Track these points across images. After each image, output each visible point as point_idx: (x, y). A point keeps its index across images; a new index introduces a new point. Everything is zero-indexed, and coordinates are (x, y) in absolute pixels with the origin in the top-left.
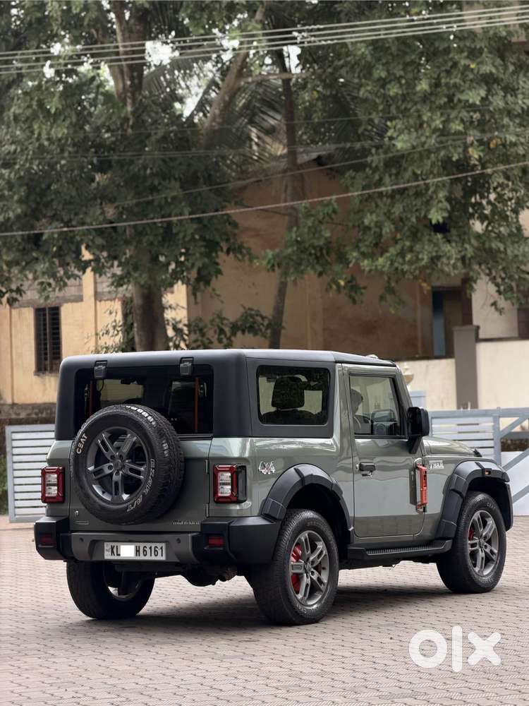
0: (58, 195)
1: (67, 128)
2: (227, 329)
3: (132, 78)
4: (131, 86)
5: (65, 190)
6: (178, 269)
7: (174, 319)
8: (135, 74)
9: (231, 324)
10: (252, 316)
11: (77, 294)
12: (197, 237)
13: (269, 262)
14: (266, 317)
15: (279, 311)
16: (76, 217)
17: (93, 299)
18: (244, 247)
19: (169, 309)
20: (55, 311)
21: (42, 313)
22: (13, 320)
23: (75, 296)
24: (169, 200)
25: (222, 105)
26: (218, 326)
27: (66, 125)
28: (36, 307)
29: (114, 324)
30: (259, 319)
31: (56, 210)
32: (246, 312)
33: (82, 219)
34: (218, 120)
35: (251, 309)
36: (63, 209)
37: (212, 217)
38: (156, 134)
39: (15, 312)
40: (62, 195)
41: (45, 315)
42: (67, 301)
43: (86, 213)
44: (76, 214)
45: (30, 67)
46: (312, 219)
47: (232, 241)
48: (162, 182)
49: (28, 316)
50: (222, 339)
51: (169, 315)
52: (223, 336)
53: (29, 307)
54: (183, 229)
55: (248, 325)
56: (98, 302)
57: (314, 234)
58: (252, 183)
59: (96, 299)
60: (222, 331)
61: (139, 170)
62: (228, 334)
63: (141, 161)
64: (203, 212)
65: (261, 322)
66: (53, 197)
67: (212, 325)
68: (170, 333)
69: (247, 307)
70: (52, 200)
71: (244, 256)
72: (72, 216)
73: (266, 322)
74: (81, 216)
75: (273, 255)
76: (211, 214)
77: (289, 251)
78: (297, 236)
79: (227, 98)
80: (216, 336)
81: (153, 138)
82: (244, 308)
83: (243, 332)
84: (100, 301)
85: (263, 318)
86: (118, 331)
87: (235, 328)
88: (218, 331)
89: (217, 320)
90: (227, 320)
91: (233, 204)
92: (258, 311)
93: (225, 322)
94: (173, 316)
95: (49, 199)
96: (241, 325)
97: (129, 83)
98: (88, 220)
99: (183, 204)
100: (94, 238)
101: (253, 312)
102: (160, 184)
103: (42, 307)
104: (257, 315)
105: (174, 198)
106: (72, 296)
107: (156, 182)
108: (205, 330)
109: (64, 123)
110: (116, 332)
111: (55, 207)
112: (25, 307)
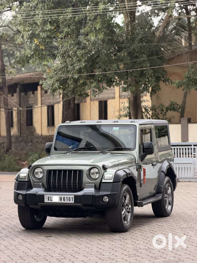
0: (101, 60)
1: (103, 35)
2: (164, 109)
3: (131, 18)
4: (130, 21)
5: (104, 58)
6: (145, 87)
7: (145, 106)
8: (132, 16)
9: (166, 107)
10: (174, 105)
11: (113, 96)
12: (152, 75)
13: (177, 84)
14: (179, 105)
15: (184, 103)
16: (107, 68)
17: (119, 98)
18: (169, 79)
19: (144, 102)
20: (106, 102)
21: (101, 103)
22: (91, 105)
23: (112, 97)
24: (142, 61)
25: (163, 27)
26: (161, 108)
27: (103, 34)
28: (99, 100)
29: (124, 107)
30: (176, 105)
31: (100, 65)
32: (171, 103)
33: (109, 68)
34: (162, 33)
35: (173, 102)
36: (103, 64)
37: (158, 68)
38: (138, 37)
39: (92, 102)
40: (102, 59)
41: (102, 103)
42: (110, 98)
43: (111, 66)
44: (107, 66)
45: (90, 13)
46: (194, 69)
47: (165, 77)
48: (140, 55)
49: (97, 103)
50: (162, 113)
51: (143, 104)
52: (163, 112)
53: (96, 100)
54: (148, 72)
55: (172, 108)
56: (120, 99)
57: (194, 74)
58: (176, 56)
59: (120, 98)
60: (162, 110)
61: (132, 50)
62: (165, 111)
63: (132, 47)
64: (155, 66)
65: (177, 106)
66: (99, 60)
67: (159, 108)
68: (144, 110)
69: (172, 101)
70: (99, 61)
71: (169, 83)
72: (106, 67)
73: (179, 107)
74: (109, 67)
75: (178, 82)
76: (158, 67)
77: (185, 80)
78: (187, 75)
79: (165, 25)
80: (160, 112)
81: (137, 39)
82: (171, 101)
83: (170, 110)
84: (121, 99)
85: (178, 105)
86: (125, 110)
87: (167, 109)
88: (161, 110)
89: (161, 106)
90: (164, 106)
91: (166, 64)
92: (176, 103)
93: (164, 107)
94: (145, 105)
95: (98, 61)
96: (170, 108)
97: (129, 19)
98: (112, 69)
99: (147, 62)
100: (114, 75)
101: (174, 103)
102: (139, 55)
103: (101, 101)
104: (176, 104)
105: (144, 60)
106: (111, 97)
107: (138, 55)
108: (156, 110)
109: (101, 34)
110: (124, 110)
111: (100, 64)
112: (95, 101)
